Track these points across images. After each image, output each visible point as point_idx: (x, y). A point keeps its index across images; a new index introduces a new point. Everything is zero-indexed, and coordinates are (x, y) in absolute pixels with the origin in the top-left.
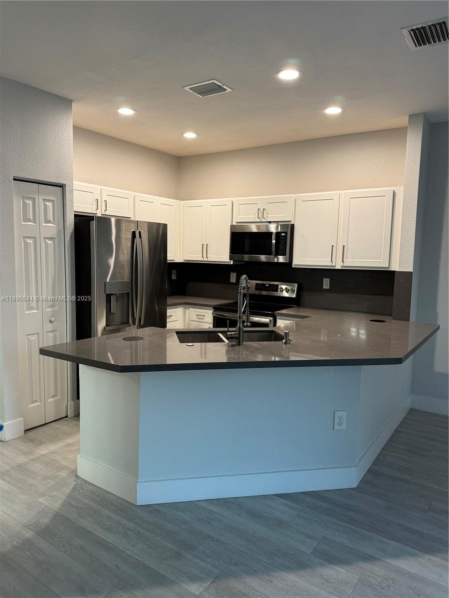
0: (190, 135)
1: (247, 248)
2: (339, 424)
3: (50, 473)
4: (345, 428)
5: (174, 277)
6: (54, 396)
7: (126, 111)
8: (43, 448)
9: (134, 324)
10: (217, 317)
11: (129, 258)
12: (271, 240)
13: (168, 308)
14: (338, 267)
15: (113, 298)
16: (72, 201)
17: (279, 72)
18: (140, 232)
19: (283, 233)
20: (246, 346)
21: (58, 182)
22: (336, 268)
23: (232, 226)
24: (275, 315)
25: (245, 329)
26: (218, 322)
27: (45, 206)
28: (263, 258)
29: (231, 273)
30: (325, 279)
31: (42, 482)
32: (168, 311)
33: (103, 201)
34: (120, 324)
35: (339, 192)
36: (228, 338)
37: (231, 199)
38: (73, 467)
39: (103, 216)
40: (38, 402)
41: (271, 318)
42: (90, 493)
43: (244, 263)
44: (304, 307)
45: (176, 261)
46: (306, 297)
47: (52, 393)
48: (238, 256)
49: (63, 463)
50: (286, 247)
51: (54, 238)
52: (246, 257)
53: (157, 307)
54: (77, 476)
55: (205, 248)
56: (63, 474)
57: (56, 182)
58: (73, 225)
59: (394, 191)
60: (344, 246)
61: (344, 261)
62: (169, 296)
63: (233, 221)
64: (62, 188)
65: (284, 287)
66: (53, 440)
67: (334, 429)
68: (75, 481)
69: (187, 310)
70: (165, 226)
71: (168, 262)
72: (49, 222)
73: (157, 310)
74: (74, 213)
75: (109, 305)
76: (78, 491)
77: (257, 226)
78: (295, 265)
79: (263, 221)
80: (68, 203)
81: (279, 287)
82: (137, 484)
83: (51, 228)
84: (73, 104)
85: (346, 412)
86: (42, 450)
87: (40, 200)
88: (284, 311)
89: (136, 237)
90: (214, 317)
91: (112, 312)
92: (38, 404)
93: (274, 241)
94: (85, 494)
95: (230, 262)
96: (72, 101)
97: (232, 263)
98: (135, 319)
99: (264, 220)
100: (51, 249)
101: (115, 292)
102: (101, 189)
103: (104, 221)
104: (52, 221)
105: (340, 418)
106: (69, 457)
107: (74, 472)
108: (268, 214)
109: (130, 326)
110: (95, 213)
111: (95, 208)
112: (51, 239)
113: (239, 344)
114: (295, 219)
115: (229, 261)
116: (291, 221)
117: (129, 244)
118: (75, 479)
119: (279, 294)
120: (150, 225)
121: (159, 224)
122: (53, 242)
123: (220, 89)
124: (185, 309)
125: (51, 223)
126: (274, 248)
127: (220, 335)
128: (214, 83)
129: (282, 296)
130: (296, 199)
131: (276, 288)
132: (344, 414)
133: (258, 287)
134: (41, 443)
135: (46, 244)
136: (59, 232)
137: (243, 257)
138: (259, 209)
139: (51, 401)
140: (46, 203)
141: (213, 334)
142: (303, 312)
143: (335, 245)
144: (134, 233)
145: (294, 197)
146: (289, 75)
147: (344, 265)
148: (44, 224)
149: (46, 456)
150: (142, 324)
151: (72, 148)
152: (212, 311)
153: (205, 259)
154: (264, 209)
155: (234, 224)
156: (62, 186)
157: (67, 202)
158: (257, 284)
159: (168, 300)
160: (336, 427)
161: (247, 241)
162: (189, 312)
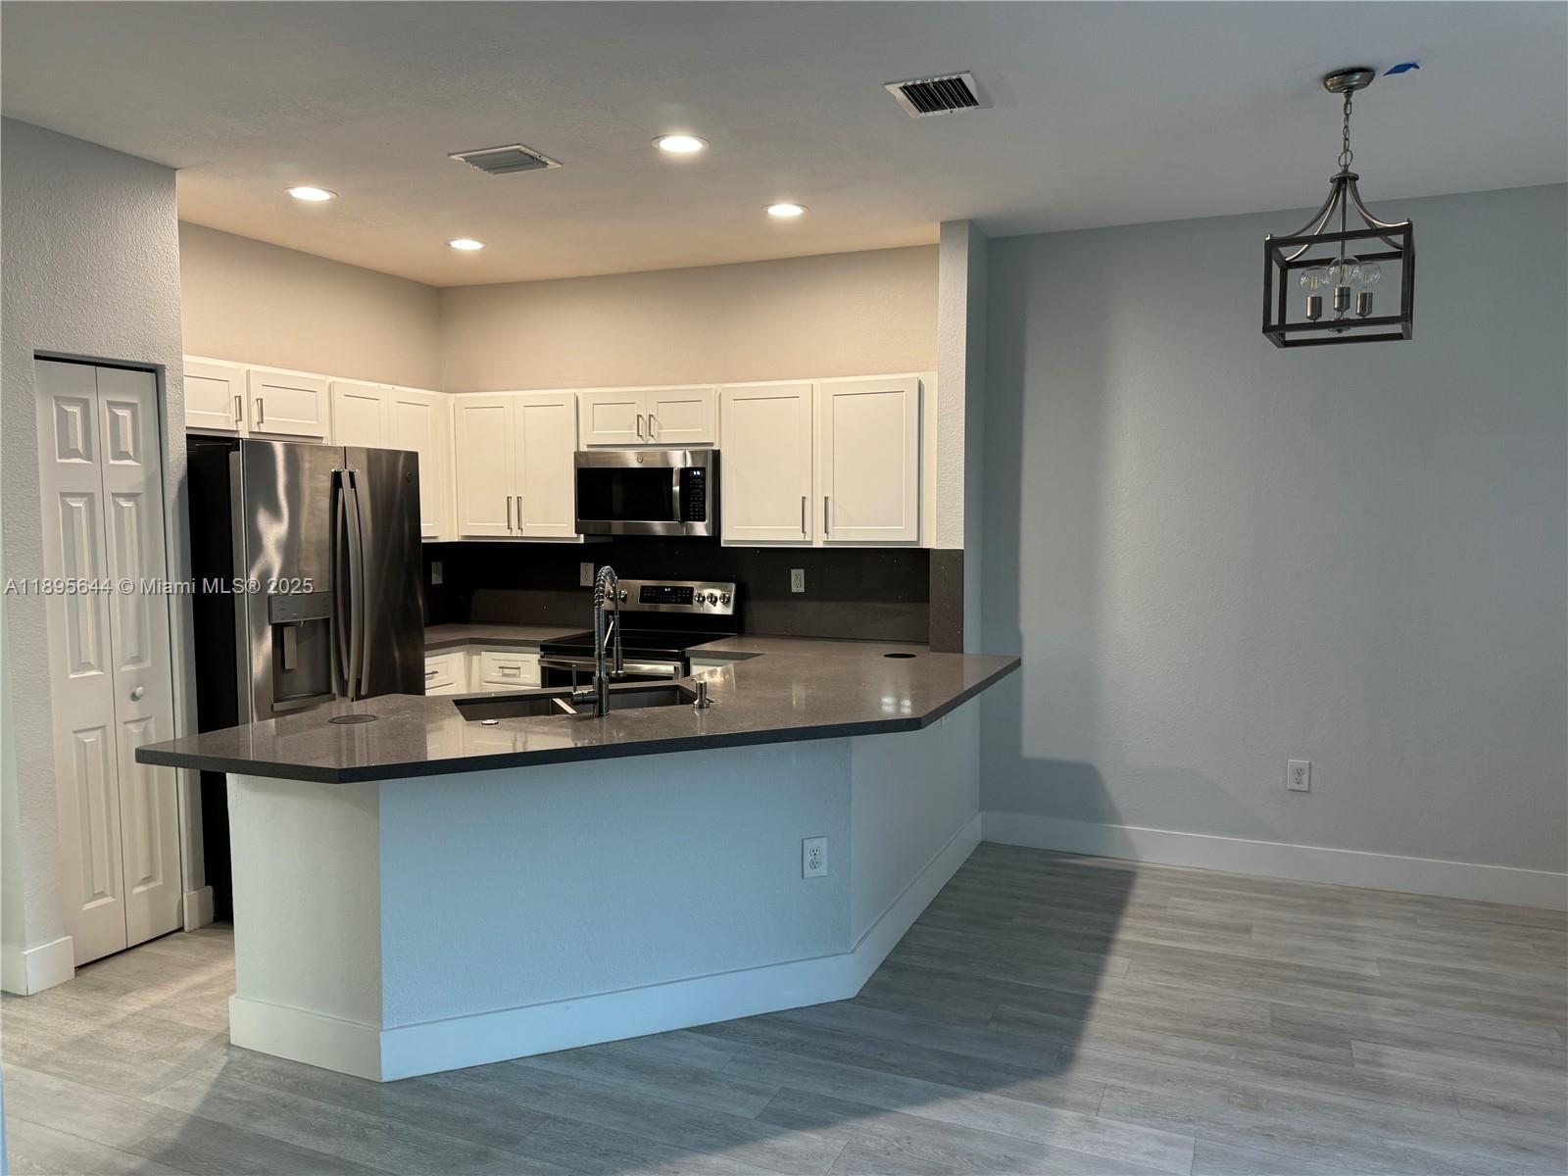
0: (466, 246)
1: (617, 507)
2: (814, 865)
3: (161, 1047)
4: (825, 873)
5: (436, 579)
6: (147, 880)
7: (310, 195)
8: (132, 1001)
9: (344, 693)
10: (551, 670)
11: (326, 534)
12: (672, 487)
13: (426, 654)
14: (818, 544)
15: (288, 633)
16: (181, 404)
17: (658, 138)
18: (351, 475)
19: (696, 469)
20: (615, 716)
21: (146, 361)
22: (814, 546)
23: (578, 455)
24: (687, 655)
25: (612, 686)
26: (550, 676)
27: (115, 419)
28: (658, 527)
29: (582, 564)
30: (793, 572)
31: (144, 1065)
32: (427, 661)
33: (253, 400)
34: (309, 696)
35: (809, 382)
36: (574, 704)
37: (572, 391)
38: (217, 1029)
39: (254, 437)
40: (106, 896)
41: (678, 664)
42: (265, 1073)
43: (611, 540)
44: (753, 634)
45: (441, 540)
46: (757, 612)
47: (143, 875)
48: (597, 525)
49: (190, 1023)
50: (704, 503)
51: (139, 494)
52: (618, 527)
53: (397, 654)
54: (229, 1045)
55: (514, 506)
56: (195, 1045)
57: (140, 360)
58: (185, 462)
59: (920, 383)
60: (826, 498)
61: (830, 530)
62: (428, 625)
63: (581, 443)
64: (154, 375)
65: (706, 592)
66: (151, 980)
67: (803, 877)
68: (225, 1055)
69: (475, 658)
70: (412, 458)
71: (423, 541)
72: (125, 455)
73: (398, 660)
74: (184, 433)
75: (279, 652)
76: (239, 1072)
77: (639, 453)
78: (726, 542)
79: (650, 442)
80: (170, 409)
81: (696, 592)
82: (381, 1034)
83: (130, 472)
84: (179, 177)
85: (825, 839)
86: (132, 1005)
87: (100, 405)
88: (707, 647)
89: (341, 487)
90: (543, 669)
91: (287, 668)
92: (108, 900)
93: (676, 489)
94: (256, 1075)
95: (578, 537)
96: (176, 169)
97: (582, 540)
98: (347, 682)
99: (652, 441)
100: (130, 521)
101: (295, 617)
102: (248, 372)
103: (259, 449)
104: (132, 454)
105: (815, 852)
106: (203, 1010)
107: (224, 1041)
108: (661, 428)
109: (334, 698)
110: (235, 429)
111: (234, 417)
112: (129, 496)
113: (600, 715)
114: (720, 439)
115: (575, 535)
116: (711, 444)
117: (325, 503)
118: (225, 1051)
119: (696, 608)
120: (374, 456)
121: (396, 453)
122: (136, 502)
123: (533, 162)
124: (470, 654)
125: (131, 459)
126: (677, 505)
127: (559, 701)
128: (518, 150)
129: (702, 612)
130: (720, 395)
131: (687, 596)
132: (822, 844)
133: (647, 595)
134: (125, 991)
135: (119, 509)
136: (149, 480)
137: (610, 525)
138: (639, 416)
139: (141, 893)
140: (115, 410)
141: (543, 701)
142: (751, 646)
143: (808, 497)
144: (337, 479)
145: (716, 391)
146: (681, 145)
147: (830, 539)
148: (112, 462)
149: (142, 1015)
150: (363, 692)
151: (177, 276)
152: (538, 657)
153: (516, 533)
154: (651, 416)
155: (584, 448)
156: (154, 370)
157: (169, 405)
158: (643, 588)
159: (426, 636)
160: (809, 872)
161: (617, 489)
162: (480, 661)
